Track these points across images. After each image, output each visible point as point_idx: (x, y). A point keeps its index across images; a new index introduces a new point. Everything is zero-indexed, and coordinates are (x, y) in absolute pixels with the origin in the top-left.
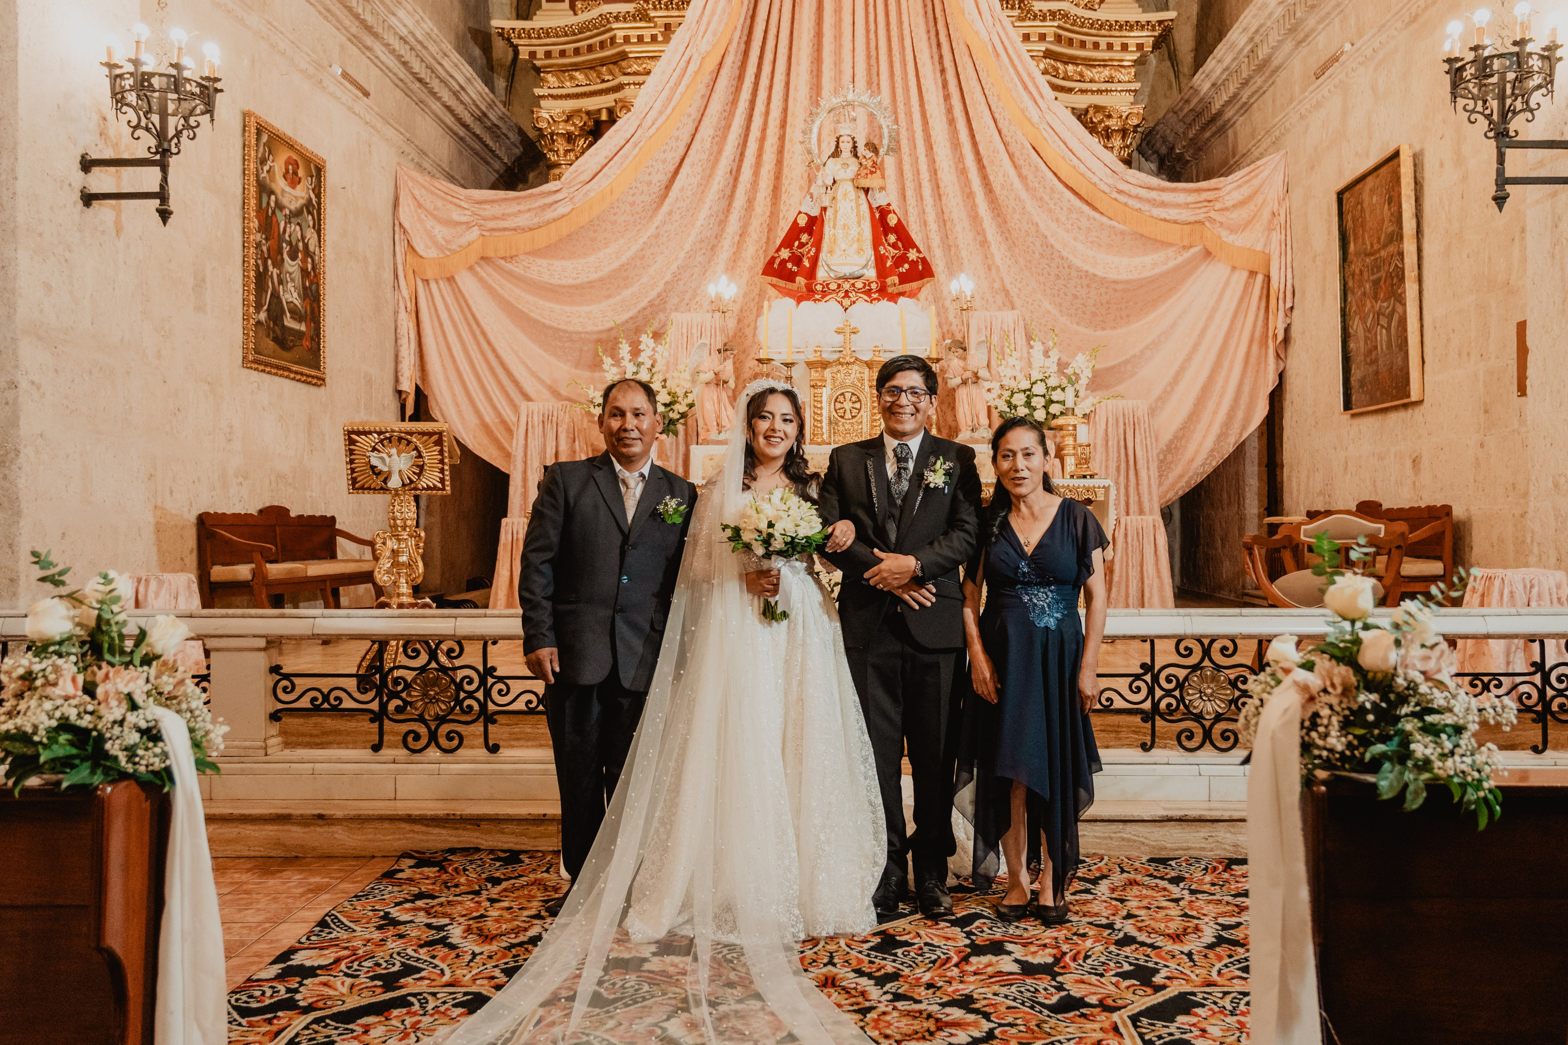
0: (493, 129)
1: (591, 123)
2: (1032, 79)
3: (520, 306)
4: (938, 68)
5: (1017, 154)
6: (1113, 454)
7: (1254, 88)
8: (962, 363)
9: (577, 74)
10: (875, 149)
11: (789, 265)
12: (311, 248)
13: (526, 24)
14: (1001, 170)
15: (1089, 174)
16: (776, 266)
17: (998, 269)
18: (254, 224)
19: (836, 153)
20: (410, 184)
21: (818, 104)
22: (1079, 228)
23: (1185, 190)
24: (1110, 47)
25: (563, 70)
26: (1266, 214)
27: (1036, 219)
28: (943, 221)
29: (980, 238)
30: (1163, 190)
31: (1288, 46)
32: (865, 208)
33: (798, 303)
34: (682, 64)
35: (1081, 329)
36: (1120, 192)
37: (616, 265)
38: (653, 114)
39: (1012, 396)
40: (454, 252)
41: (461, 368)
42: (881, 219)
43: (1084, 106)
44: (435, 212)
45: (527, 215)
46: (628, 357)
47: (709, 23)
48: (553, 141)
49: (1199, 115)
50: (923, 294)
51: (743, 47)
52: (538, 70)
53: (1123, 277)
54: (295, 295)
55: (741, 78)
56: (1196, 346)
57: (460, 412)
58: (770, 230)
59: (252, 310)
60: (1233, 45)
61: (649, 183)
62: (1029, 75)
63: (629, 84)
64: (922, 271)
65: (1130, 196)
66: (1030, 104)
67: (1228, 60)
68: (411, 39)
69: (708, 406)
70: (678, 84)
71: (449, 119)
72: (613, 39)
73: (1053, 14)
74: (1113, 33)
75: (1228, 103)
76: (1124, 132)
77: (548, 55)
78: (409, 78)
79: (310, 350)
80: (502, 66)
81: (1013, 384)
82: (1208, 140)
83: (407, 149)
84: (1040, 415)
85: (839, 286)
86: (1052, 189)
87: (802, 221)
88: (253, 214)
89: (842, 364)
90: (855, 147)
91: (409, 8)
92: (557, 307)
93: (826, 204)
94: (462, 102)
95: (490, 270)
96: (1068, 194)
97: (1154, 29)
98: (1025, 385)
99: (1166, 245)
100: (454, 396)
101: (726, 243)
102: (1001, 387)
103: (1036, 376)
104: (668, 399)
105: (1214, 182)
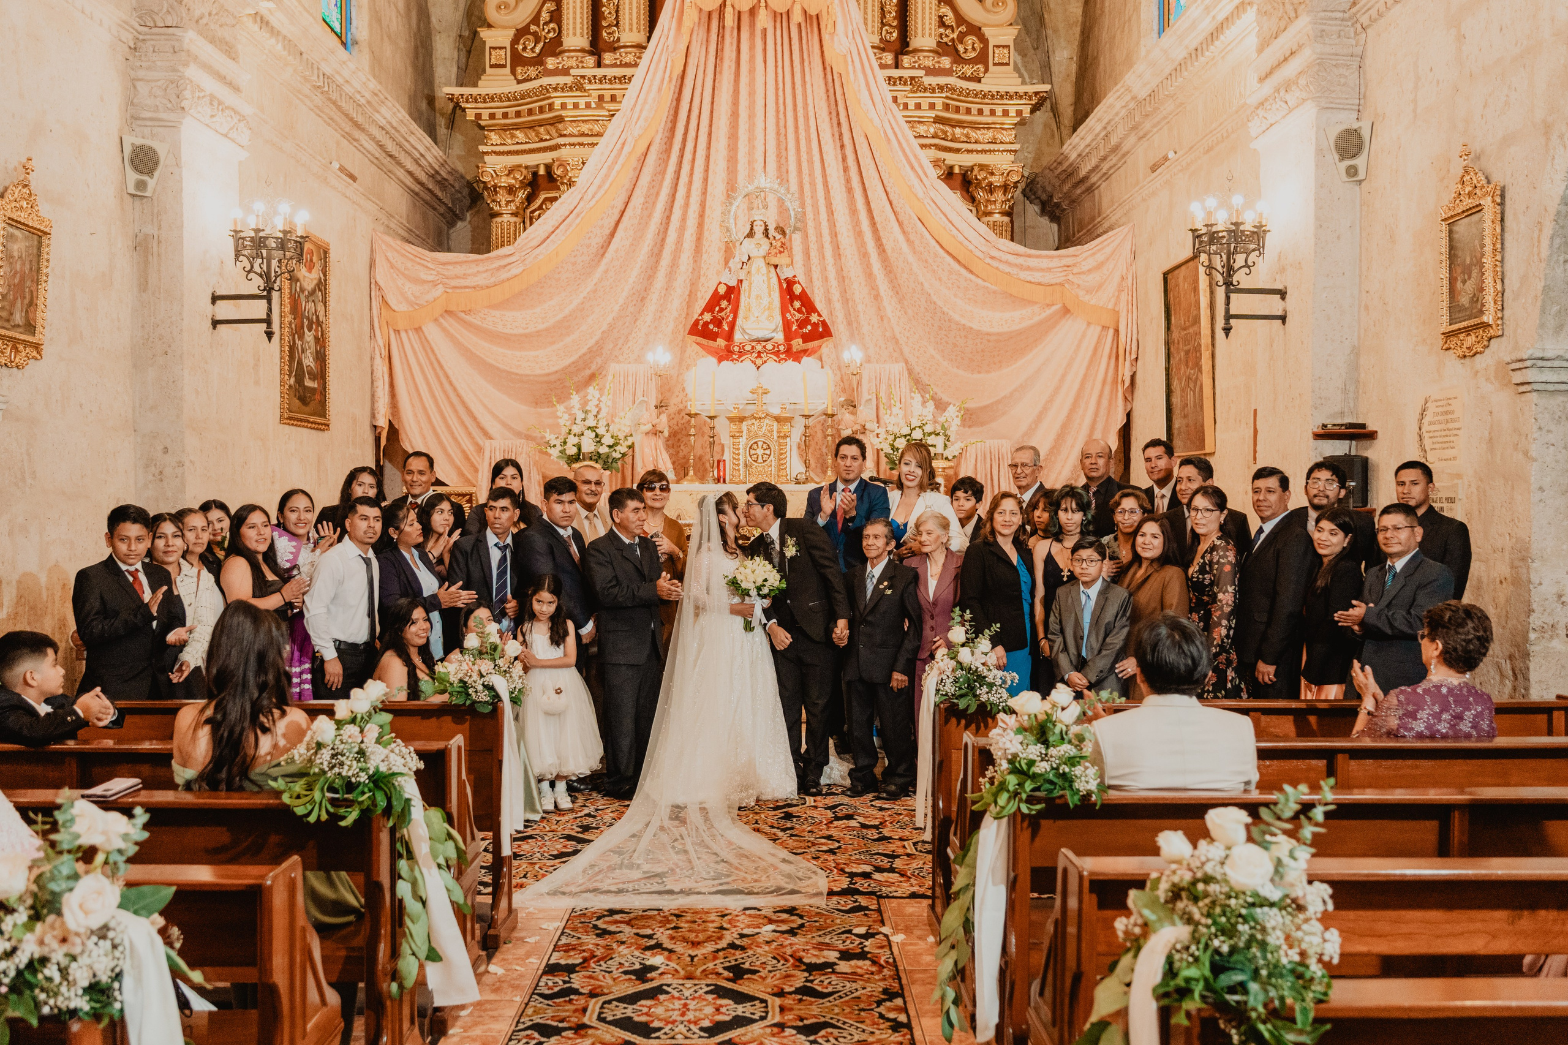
0: (442, 183)
1: (530, 176)
3: (478, 353)
4: (838, 144)
5: (906, 222)
7: (1111, 163)
8: (852, 417)
9: (517, 133)
10: (784, 233)
11: (711, 326)
12: (321, 319)
13: (474, 91)
14: (892, 235)
15: (966, 242)
17: (889, 320)
18: (287, 309)
19: (751, 234)
20: (384, 247)
21: (734, 190)
22: (959, 287)
23: (1047, 257)
24: (993, 112)
25: (505, 129)
26: (1116, 279)
27: (921, 278)
28: (842, 281)
29: (874, 292)
30: (1029, 256)
31: (1132, 139)
32: (775, 280)
34: (619, 146)
35: (960, 373)
36: (992, 258)
37: (560, 317)
38: (594, 186)
40: (422, 306)
41: (427, 406)
42: (789, 291)
43: (970, 164)
44: (406, 272)
45: (484, 275)
46: (576, 405)
47: (641, 111)
48: (496, 193)
49: (1071, 174)
52: (482, 128)
53: (995, 330)
54: (311, 359)
56: (1057, 389)
59: (286, 377)
60: (1091, 130)
61: (589, 246)
63: (565, 145)
64: (823, 332)
65: (1001, 261)
66: (915, 182)
67: (1088, 140)
68: (388, 127)
69: (647, 451)
70: (615, 162)
71: (409, 181)
72: (551, 105)
73: (941, 88)
74: (995, 101)
75: (1092, 170)
76: (1005, 188)
77: (492, 116)
78: (381, 155)
79: (320, 402)
81: (896, 430)
82: (1080, 195)
83: (380, 216)
85: (753, 347)
86: (935, 254)
87: (722, 290)
88: (287, 301)
89: (755, 418)
90: (766, 230)
91: (390, 105)
92: (508, 353)
94: (420, 166)
95: (451, 320)
96: (949, 259)
97: (1030, 98)
98: (907, 431)
99: (1032, 303)
100: (421, 428)
101: (654, 297)
102: (887, 431)
103: (915, 423)
104: (611, 442)
105: (1072, 250)
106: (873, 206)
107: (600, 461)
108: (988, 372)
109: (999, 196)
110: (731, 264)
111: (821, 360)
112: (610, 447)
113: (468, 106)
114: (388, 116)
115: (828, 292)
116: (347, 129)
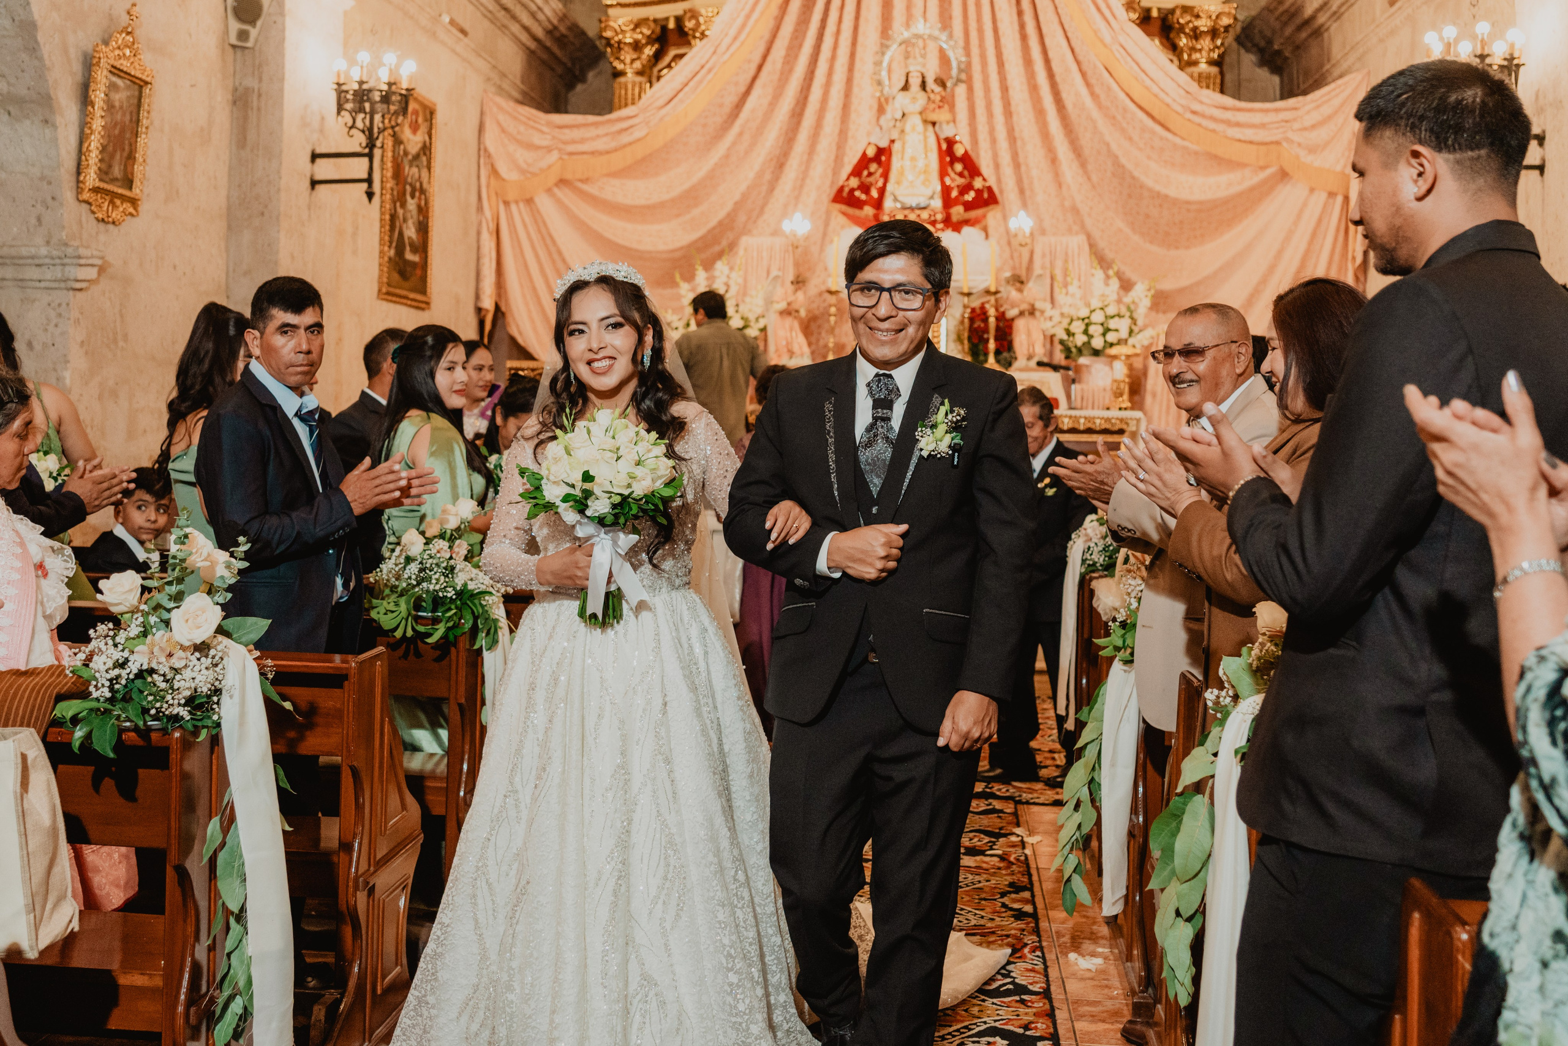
1: (658, 31)
3: (595, 228)
5: (1089, 73)
10: (941, 83)
11: (857, 193)
12: (424, 186)
14: (1074, 89)
15: (1162, 95)
16: (845, 194)
17: (1069, 188)
18: (390, 176)
20: (496, 111)
21: (888, 36)
22: (1152, 147)
23: (1259, 110)
27: (1108, 138)
28: (1014, 142)
29: (1051, 156)
30: (1237, 110)
35: (1154, 249)
36: (1194, 112)
37: (688, 185)
38: (727, 41)
39: (1070, 324)
40: (534, 174)
42: (948, 152)
43: (1171, 5)
44: (519, 137)
45: (604, 140)
49: (1293, 17)
53: (1197, 196)
54: (413, 230)
59: (386, 248)
61: (721, 106)
64: (988, 199)
65: (1203, 116)
66: (1101, 24)
71: (524, 37)
75: (1320, 9)
76: (1213, 34)
79: (421, 278)
81: (1074, 313)
82: (1305, 40)
83: (492, 76)
84: (1097, 343)
86: (1124, 109)
87: (871, 152)
88: (389, 164)
92: (630, 226)
93: (895, 135)
94: (537, 20)
95: (566, 190)
96: (1141, 115)
98: (1084, 313)
99: (1241, 165)
100: (530, 311)
101: (798, 164)
102: (1061, 315)
103: (1095, 303)
105: (1292, 102)
106: (1051, 54)
108: (1187, 248)
109: (1205, 43)
110: (882, 121)
111: (985, 230)
115: (995, 157)
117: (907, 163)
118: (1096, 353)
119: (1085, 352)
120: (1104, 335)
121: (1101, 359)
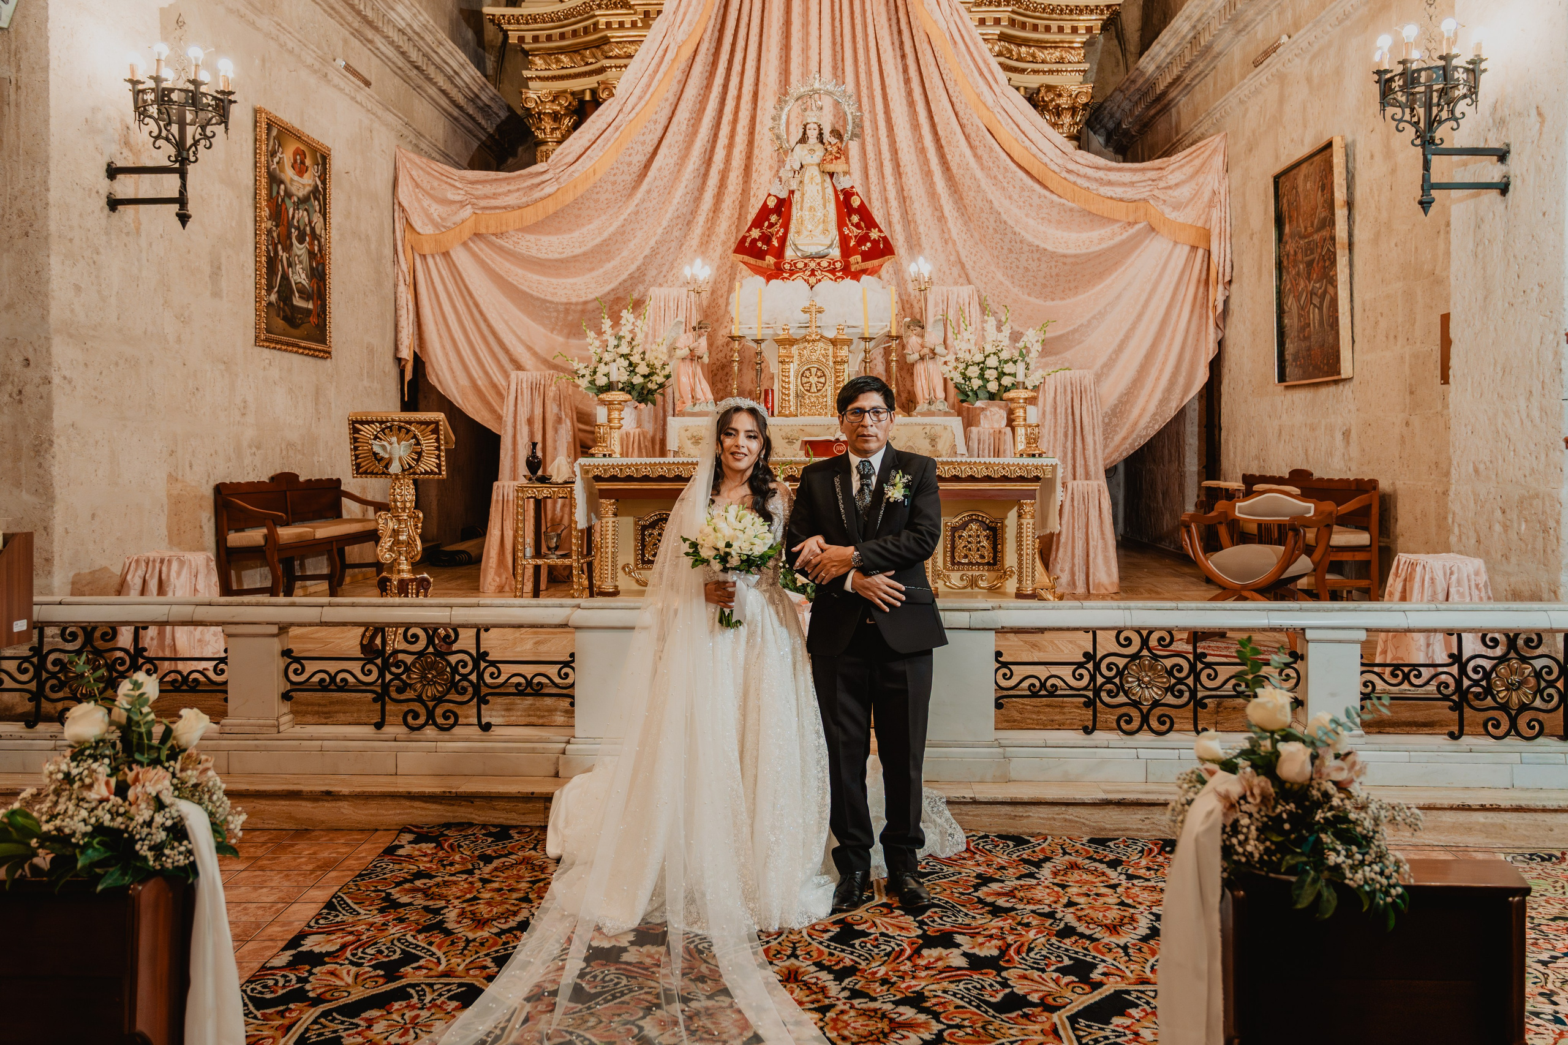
0: (485, 109)
1: (575, 103)
2: (988, 65)
3: (510, 279)
4: (899, 52)
5: (973, 135)
6: (1061, 420)
7: (1197, 71)
8: (919, 340)
9: (562, 57)
11: (759, 244)
12: (318, 232)
13: (515, 11)
14: (959, 150)
15: (1040, 155)
17: (954, 243)
18: (266, 213)
19: (803, 140)
20: (408, 165)
21: (786, 94)
22: (1031, 205)
23: (1130, 170)
24: (1061, 29)
25: (549, 53)
26: (1206, 193)
27: (990, 196)
28: (903, 199)
29: (937, 214)
30: (1110, 169)
31: (1228, 35)
32: (830, 191)
33: (768, 281)
34: (660, 53)
35: (1032, 299)
36: (1069, 171)
37: (598, 240)
38: (633, 100)
39: (966, 368)
40: (449, 229)
41: (456, 337)
42: (845, 203)
43: (1036, 86)
44: (431, 191)
45: (516, 195)
46: (609, 331)
47: (685, 14)
48: (541, 120)
49: (1147, 93)
50: (883, 272)
51: (716, 34)
52: (526, 53)
53: (1072, 251)
54: (303, 276)
55: (714, 64)
56: (1139, 317)
57: (454, 377)
58: (741, 207)
59: (263, 292)
61: (630, 164)
62: (985, 61)
63: (611, 67)
64: (884, 249)
65: (1079, 175)
66: (984, 88)
68: (409, 31)
69: (684, 379)
70: (656, 72)
71: (444, 102)
72: (596, 24)
73: (1008, 1)
74: (1064, 17)
75: (1171, 85)
76: (1073, 110)
77: (536, 39)
78: (407, 67)
79: (317, 326)
80: (493, 47)
81: (968, 357)
82: (1154, 117)
83: (405, 132)
84: (993, 387)
86: (1006, 169)
87: (772, 203)
88: (264, 203)
89: (808, 341)
90: (821, 134)
92: (544, 279)
93: (794, 187)
94: (455, 84)
95: (483, 246)
96: (1021, 174)
97: (1102, 13)
98: (979, 358)
99: (1112, 221)
100: (449, 362)
101: (701, 219)
102: (957, 359)
103: (989, 349)
104: (646, 371)
105: (1158, 162)
107: (635, 393)
108: (1062, 298)
109: (1066, 119)
112: (644, 376)
113: (511, 27)
114: (407, 16)
116: (356, 25)
117: (806, 214)
118: (992, 397)
119: (981, 394)
120: (998, 379)
121: (997, 402)
